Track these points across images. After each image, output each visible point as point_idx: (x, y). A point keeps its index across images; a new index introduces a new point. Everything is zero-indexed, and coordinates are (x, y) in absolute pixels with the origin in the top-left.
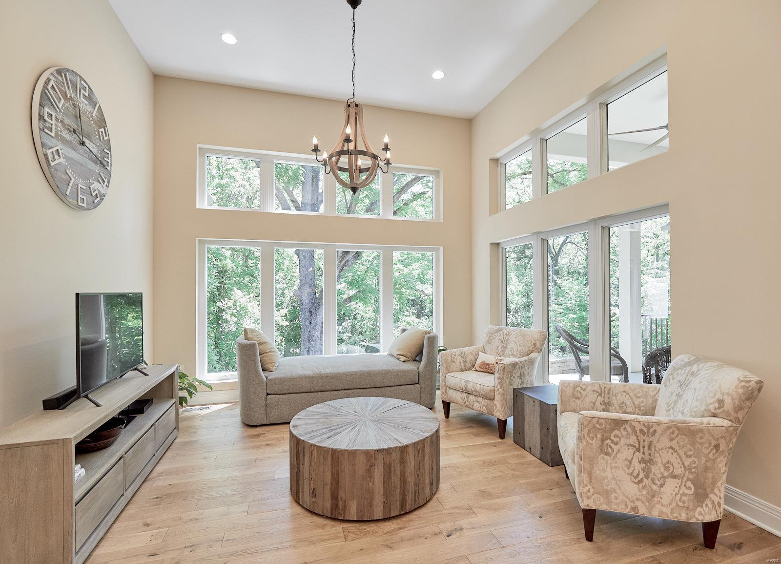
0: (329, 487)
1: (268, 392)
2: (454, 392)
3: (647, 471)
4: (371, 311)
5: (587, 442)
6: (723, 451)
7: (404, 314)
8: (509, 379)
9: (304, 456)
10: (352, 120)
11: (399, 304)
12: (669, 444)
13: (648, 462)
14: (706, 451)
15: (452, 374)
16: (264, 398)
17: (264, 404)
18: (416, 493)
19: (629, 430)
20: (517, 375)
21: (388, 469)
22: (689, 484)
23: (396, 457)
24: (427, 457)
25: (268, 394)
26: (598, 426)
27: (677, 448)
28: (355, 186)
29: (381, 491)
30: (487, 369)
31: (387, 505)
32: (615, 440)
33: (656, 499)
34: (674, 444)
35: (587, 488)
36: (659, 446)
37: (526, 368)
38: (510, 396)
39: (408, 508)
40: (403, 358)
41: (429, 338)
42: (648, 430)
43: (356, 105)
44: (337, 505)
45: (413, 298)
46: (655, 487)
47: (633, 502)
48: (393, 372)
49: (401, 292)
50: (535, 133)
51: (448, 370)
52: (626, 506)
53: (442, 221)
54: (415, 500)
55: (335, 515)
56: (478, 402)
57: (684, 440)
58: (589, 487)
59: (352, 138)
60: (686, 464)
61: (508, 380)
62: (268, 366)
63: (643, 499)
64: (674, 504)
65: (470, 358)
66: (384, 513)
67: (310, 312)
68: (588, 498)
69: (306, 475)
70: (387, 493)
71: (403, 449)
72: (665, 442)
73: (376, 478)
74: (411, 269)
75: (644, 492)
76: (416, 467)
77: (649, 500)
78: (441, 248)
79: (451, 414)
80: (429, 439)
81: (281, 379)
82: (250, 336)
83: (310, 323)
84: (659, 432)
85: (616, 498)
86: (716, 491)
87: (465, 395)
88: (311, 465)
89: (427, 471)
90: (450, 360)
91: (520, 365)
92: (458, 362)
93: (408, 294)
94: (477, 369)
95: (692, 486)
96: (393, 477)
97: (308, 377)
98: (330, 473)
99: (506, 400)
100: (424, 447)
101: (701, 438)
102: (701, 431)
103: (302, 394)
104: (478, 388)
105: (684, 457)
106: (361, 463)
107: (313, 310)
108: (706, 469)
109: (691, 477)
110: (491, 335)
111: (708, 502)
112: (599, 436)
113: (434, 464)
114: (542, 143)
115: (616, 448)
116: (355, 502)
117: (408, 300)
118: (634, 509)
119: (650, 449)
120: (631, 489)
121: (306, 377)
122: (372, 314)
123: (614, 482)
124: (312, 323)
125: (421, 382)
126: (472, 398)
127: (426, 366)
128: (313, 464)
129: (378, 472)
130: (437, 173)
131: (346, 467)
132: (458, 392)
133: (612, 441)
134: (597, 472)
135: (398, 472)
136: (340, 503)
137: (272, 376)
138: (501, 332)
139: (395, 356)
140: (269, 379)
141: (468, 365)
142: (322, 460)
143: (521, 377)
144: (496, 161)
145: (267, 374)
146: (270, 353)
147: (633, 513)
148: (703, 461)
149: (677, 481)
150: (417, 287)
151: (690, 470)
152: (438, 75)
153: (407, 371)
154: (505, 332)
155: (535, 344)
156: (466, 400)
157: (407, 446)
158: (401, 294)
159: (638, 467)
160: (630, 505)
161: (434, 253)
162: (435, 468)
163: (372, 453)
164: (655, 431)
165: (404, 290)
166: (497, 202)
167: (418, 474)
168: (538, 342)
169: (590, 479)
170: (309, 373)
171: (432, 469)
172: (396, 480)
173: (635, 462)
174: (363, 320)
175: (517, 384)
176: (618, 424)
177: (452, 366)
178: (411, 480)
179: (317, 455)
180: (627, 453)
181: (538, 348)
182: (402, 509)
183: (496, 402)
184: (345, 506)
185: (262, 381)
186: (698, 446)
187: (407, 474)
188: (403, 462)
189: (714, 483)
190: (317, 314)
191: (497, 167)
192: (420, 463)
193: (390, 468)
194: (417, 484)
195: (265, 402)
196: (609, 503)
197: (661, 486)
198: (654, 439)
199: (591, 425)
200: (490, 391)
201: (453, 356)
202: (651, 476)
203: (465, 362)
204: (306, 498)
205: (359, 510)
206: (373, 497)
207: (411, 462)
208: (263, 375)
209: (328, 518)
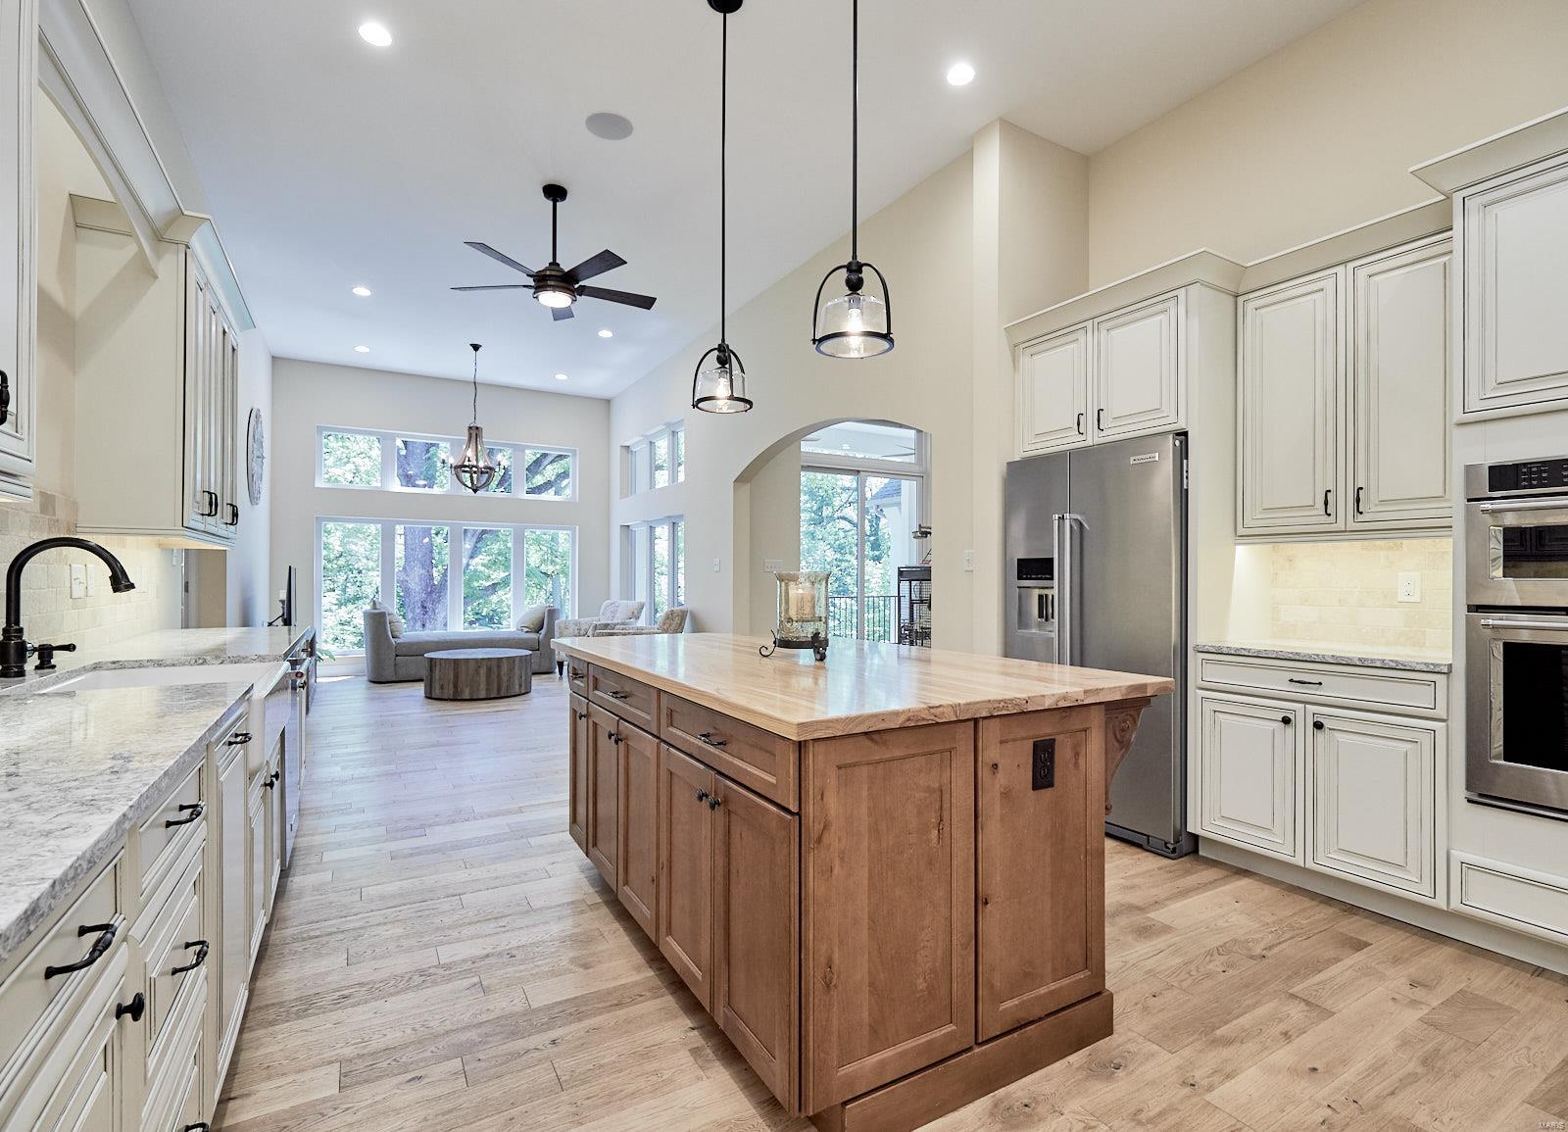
0: (451, 684)
1: (397, 653)
9: (436, 670)
10: (473, 440)
15: (565, 639)
16: (394, 659)
17: (393, 664)
21: (489, 669)
25: (397, 655)
29: (485, 682)
31: (489, 690)
40: (526, 630)
41: (549, 611)
43: (477, 428)
44: (457, 692)
51: (563, 635)
53: (578, 501)
55: (455, 697)
62: (397, 634)
67: (424, 607)
69: (437, 678)
70: (488, 683)
73: (481, 675)
78: (578, 530)
81: (409, 643)
88: (440, 672)
90: (565, 627)
92: (571, 629)
98: (453, 673)
106: (472, 666)
107: (429, 605)
116: (468, 689)
121: (432, 642)
125: (541, 649)
127: (546, 635)
128: (442, 671)
129: (483, 671)
130: (574, 452)
131: (463, 668)
135: (496, 673)
136: (459, 690)
137: (399, 641)
140: (398, 644)
145: (395, 640)
146: (396, 624)
153: (528, 639)
155: (633, 612)
161: (570, 532)
172: (494, 676)
177: (566, 633)
178: (505, 680)
181: (636, 615)
184: (462, 691)
185: (392, 644)
187: (502, 674)
188: (499, 667)
195: (395, 662)
201: (568, 624)
203: (579, 630)
204: (437, 693)
205: (471, 693)
206: (479, 685)
207: (505, 668)
208: (393, 640)
209: (451, 700)
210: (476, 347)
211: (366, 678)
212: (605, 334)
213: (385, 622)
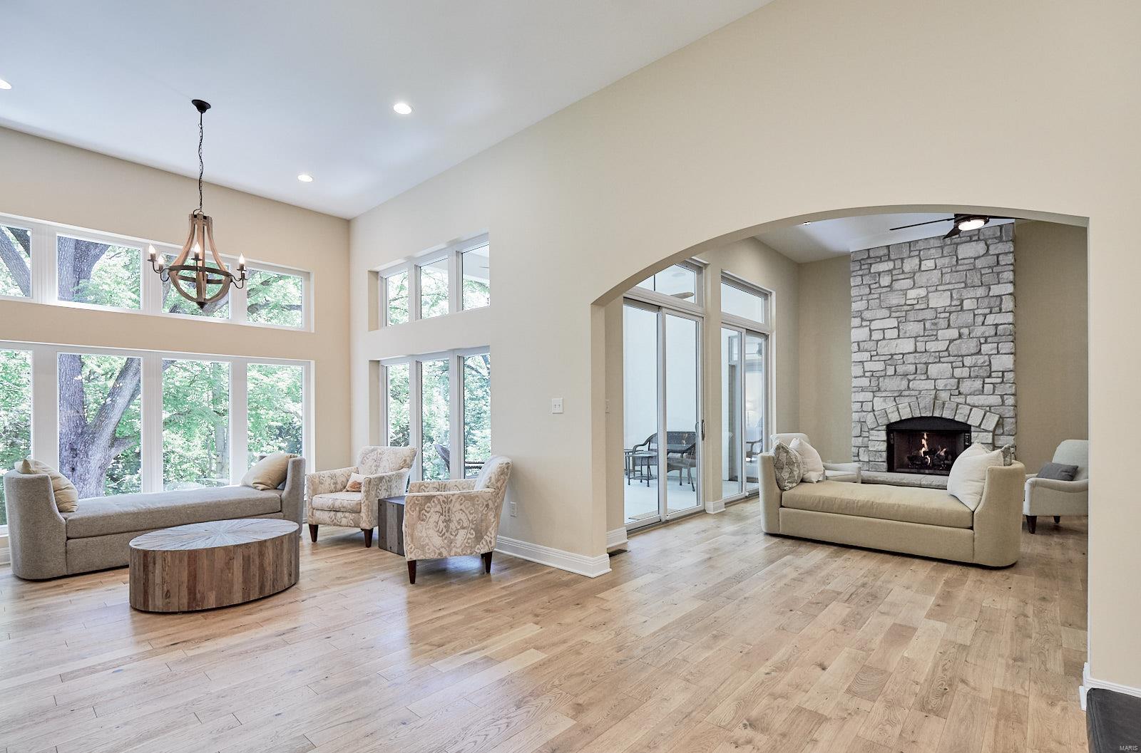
0: (185, 585)
1: (69, 535)
2: (322, 513)
3: (447, 527)
4: (199, 446)
5: (410, 514)
6: (492, 508)
7: (262, 449)
8: (375, 491)
9: (155, 564)
10: (199, 232)
11: (253, 434)
12: (460, 508)
13: (448, 521)
14: (481, 509)
15: (320, 496)
16: (62, 544)
17: (63, 550)
18: (275, 580)
19: (436, 502)
20: (384, 488)
21: (247, 561)
22: (472, 531)
23: (254, 551)
24: (285, 551)
25: (68, 538)
26: (416, 502)
27: (464, 510)
28: (203, 301)
29: (241, 580)
30: (357, 488)
31: (246, 591)
32: (428, 510)
33: (453, 545)
34: (463, 507)
35: (410, 546)
36: (454, 510)
37: (394, 482)
38: (376, 508)
39: (267, 592)
40: (261, 487)
41: (294, 462)
42: (447, 500)
43: (205, 217)
44: (195, 599)
45: (280, 424)
46: (452, 537)
47: (439, 549)
48: (249, 500)
49: (257, 413)
50: (409, 259)
51: (315, 492)
52: (435, 553)
53: (313, 331)
54: (274, 586)
55: (193, 607)
56: (345, 517)
57: (468, 504)
58: (412, 545)
59: (201, 257)
60: (470, 519)
61: (374, 493)
62: (67, 505)
63: (445, 546)
64: (463, 546)
65: (341, 479)
66: (243, 598)
67: (73, 449)
68: (411, 553)
69: (158, 580)
70: (246, 581)
71: (262, 544)
72: (458, 506)
73: (235, 570)
74: (275, 379)
75: (446, 541)
76: (275, 558)
77: (449, 546)
78: (313, 362)
79: (318, 539)
80: (287, 537)
81: (89, 518)
82: (34, 469)
83: (73, 469)
84: (454, 500)
85: (429, 549)
86: (488, 534)
87: (333, 513)
88: (164, 570)
89: (285, 562)
90: (317, 482)
91: (388, 479)
92: (327, 484)
93: (271, 418)
94: (348, 489)
95: (474, 533)
96: (252, 567)
97: (131, 513)
98: (187, 572)
99: (372, 510)
100: (283, 542)
101: (478, 501)
102: (477, 496)
103: (122, 534)
104: (345, 503)
105: (469, 515)
106: (220, 558)
107: (80, 447)
108: (482, 521)
109: (473, 526)
110: (365, 455)
111: (483, 541)
112: (417, 509)
113: (293, 558)
114: (416, 269)
115: (428, 515)
116: (214, 592)
117: (270, 427)
118: (440, 554)
119: (449, 512)
120: (437, 541)
121: (127, 514)
122: (201, 452)
123: (427, 539)
124: (78, 468)
125: (284, 509)
126: (339, 515)
127: (290, 492)
128: (167, 568)
129: (237, 565)
130: (307, 275)
131: (204, 562)
132: (326, 512)
133: (426, 511)
134: (417, 534)
135: (257, 562)
136: (198, 596)
137: (72, 516)
138: (376, 452)
139: (251, 485)
140: (70, 520)
141: (339, 486)
142: (177, 562)
143: (389, 489)
144: (376, 274)
145: (66, 515)
146: (66, 490)
147: (439, 557)
148: (480, 516)
149: (465, 531)
150: (286, 407)
151: (472, 522)
152: (305, 178)
153: (267, 499)
154: (379, 451)
155: (405, 461)
156: (333, 518)
157: (265, 541)
158: (258, 416)
159: (442, 525)
160: (437, 551)
161: (303, 367)
162: (293, 562)
163: (232, 548)
164: (452, 500)
165: (262, 412)
166: (378, 316)
167: (277, 565)
168: (408, 459)
169: (412, 539)
170: (131, 509)
171: (291, 562)
172: (254, 569)
173: (440, 522)
174: (181, 463)
175: (383, 495)
176: (429, 498)
177: (320, 488)
178: (269, 569)
179: (172, 559)
180: (435, 517)
181: (408, 464)
182: (260, 593)
183: (362, 514)
184: (203, 598)
185: (60, 523)
186: (476, 506)
187: (266, 564)
188: (261, 554)
189: (487, 529)
190: (90, 453)
191: (377, 279)
192: (278, 556)
193: (249, 560)
194: (275, 573)
195: (64, 548)
196: (424, 553)
197: (456, 536)
198: (451, 506)
199: (412, 502)
200: (357, 504)
201: (321, 478)
202: (450, 530)
203: (335, 483)
204: (158, 602)
205: (218, 598)
206: (232, 586)
207: (270, 554)
208: (61, 516)
209: (184, 613)
210: (202, 106)
211: (9, 571)
212: (402, 108)
213: (47, 491)
